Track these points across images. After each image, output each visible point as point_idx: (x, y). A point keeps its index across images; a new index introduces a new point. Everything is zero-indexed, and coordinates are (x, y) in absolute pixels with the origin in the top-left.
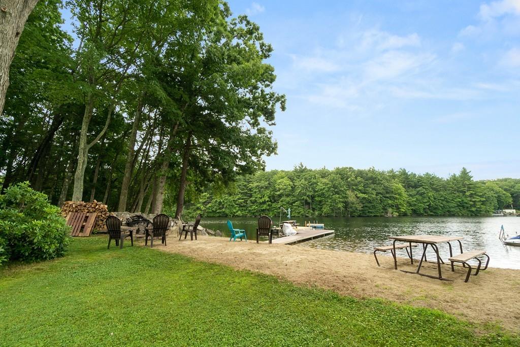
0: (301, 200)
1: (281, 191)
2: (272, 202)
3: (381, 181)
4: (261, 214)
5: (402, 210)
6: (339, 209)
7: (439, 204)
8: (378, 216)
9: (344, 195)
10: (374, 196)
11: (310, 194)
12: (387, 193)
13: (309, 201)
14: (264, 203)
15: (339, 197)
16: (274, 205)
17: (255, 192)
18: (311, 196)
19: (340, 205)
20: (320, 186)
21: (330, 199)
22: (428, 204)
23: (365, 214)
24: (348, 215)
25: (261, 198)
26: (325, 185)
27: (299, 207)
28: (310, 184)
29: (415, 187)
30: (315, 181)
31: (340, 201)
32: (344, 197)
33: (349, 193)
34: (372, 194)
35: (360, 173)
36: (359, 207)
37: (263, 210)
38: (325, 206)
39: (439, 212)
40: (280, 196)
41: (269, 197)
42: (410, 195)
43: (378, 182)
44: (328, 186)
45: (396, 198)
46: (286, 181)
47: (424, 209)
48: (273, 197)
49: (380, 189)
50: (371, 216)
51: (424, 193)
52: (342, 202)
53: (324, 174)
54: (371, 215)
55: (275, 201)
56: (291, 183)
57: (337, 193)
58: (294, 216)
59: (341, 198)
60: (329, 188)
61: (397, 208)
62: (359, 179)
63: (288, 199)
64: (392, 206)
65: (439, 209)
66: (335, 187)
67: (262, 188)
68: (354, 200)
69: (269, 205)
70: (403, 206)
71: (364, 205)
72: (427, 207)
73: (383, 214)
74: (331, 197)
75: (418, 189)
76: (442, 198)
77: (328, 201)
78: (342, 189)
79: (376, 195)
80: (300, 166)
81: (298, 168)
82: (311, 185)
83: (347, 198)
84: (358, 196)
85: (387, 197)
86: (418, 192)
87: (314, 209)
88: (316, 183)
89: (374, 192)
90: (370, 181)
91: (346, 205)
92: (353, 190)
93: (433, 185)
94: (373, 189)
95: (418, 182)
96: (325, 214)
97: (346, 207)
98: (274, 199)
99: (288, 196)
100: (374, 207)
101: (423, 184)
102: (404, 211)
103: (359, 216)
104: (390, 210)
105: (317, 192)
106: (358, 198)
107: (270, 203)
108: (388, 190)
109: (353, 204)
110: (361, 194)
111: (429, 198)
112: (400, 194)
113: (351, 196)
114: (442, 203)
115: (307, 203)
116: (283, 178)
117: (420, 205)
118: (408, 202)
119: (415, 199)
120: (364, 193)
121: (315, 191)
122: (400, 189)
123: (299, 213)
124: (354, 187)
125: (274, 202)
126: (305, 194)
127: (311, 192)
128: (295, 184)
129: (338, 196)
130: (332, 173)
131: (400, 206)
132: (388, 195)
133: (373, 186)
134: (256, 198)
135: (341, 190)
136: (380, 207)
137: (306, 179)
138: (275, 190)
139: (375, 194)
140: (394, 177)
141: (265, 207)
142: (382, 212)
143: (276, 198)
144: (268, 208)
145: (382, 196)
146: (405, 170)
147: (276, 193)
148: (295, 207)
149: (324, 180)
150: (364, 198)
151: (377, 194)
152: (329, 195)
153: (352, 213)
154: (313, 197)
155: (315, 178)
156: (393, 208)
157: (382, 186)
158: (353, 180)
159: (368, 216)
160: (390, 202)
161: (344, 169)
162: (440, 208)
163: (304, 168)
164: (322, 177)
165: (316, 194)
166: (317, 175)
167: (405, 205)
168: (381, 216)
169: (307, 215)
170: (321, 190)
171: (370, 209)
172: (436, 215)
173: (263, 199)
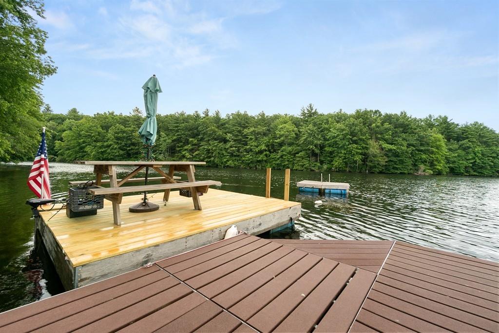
0: (306, 150)
1: (282, 138)
2: (270, 152)
3: (415, 129)
4: (257, 166)
5: (438, 167)
6: (355, 162)
7: (489, 162)
8: (405, 174)
9: (364, 145)
10: (404, 148)
11: (319, 142)
12: (422, 145)
13: (317, 151)
14: (261, 152)
15: (357, 148)
16: (272, 155)
17: (251, 139)
18: (320, 145)
19: (358, 158)
20: (333, 132)
21: (345, 149)
22: (472, 161)
23: (389, 170)
24: (366, 170)
25: (257, 147)
26: (340, 132)
27: (303, 158)
28: (319, 130)
29: (458, 139)
30: (326, 126)
31: (357, 153)
32: (363, 148)
33: (372, 142)
34: (402, 145)
35: (389, 118)
36: (383, 161)
37: (259, 161)
38: (337, 158)
39: (485, 172)
40: (281, 144)
41: (267, 146)
42: (450, 150)
43: (410, 131)
44: (344, 132)
45: (432, 153)
46: (290, 127)
47: (466, 167)
48: (273, 145)
49: (412, 140)
50: (396, 173)
51: (469, 148)
52: (361, 154)
53: (340, 118)
54: (396, 171)
55: (275, 151)
56: (296, 129)
57: (355, 142)
58: (297, 170)
59: (360, 149)
60: (345, 136)
61: (432, 165)
62: (386, 125)
63: (290, 148)
64: (424, 162)
65: (486, 169)
66: (353, 134)
67: (259, 133)
68: (378, 151)
69: (266, 155)
70: (439, 162)
71: (390, 159)
72: (471, 165)
73: (412, 171)
74: (346, 147)
75: (461, 143)
76: (494, 155)
77: (341, 153)
78: (364, 138)
79: (407, 147)
80: (309, 109)
81: (306, 111)
82: (322, 131)
83: (367, 148)
84: (383, 146)
85: (421, 151)
86: (460, 146)
87: (322, 162)
88: (328, 130)
89: (405, 143)
90: (401, 129)
91: (366, 157)
92: (377, 139)
93: (483, 137)
94: (404, 139)
95: (463, 133)
96: (336, 168)
97: (364, 160)
98: (272, 148)
99: (290, 144)
100: (402, 162)
101: (470, 136)
102: (439, 168)
103: (381, 173)
104: (422, 167)
105: (328, 140)
106: (382, 149)
107: (268, 153)
108: (422, 141)
109: (375, 156)
110: (388, 145)
111: (475, 154)
112: (438, 147)
113: (374, 147)
114: (492, 162)
115: (314, 155)
116: (285, 123)
117: (461, 162)
118: (446, 158)
119: (456, 155)
120: (392, 144)
121: (325, 140)
122: (439, 141)
123: (303, 166)
124: (379, 136)
125: (273, 152)
126: (311, 143)
127: (320, 139)
128: (301, 130)
129: (355, 146)
130: (351, 116)
131: (436, 163)
132: (422, 148)
133: (404, 136)
134: (251, 146)
135: (361, 140)
136: (409, 162)
137: (315, 124)
138: (275, 138)
139: (405, 145)
140: (431, 126)
141: (261, 157)
142: (411, 169)
143: (276, 148)
144: (265, 159)
145: (414, 149)
146: (446, 118)
147: (276, 141)
148: (298, 159)
149: (339, 125)
150: (390, 150)
151: (409, 145)
152: (344, 145)
153: (371, 167)
154: (322, 147)
155: (327, 123)
156: (425, 165)
157: (416, 135)
158: (378, 127)
159: (392, 173)
160: (424, 156)
161: (366, 112)
162: (489, 167)
163: (313, 111)
164: (338, 122)
165: (327, 142)
166: (330, 119)
167: (442, 162)
168: (408, 174)
169: (313, 168)
170: (334, 137)
171: (396, 164)
172: (482, 175)
173: (259, 148)
